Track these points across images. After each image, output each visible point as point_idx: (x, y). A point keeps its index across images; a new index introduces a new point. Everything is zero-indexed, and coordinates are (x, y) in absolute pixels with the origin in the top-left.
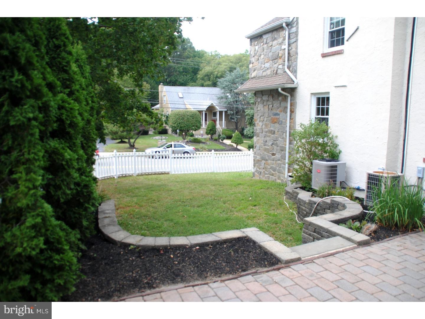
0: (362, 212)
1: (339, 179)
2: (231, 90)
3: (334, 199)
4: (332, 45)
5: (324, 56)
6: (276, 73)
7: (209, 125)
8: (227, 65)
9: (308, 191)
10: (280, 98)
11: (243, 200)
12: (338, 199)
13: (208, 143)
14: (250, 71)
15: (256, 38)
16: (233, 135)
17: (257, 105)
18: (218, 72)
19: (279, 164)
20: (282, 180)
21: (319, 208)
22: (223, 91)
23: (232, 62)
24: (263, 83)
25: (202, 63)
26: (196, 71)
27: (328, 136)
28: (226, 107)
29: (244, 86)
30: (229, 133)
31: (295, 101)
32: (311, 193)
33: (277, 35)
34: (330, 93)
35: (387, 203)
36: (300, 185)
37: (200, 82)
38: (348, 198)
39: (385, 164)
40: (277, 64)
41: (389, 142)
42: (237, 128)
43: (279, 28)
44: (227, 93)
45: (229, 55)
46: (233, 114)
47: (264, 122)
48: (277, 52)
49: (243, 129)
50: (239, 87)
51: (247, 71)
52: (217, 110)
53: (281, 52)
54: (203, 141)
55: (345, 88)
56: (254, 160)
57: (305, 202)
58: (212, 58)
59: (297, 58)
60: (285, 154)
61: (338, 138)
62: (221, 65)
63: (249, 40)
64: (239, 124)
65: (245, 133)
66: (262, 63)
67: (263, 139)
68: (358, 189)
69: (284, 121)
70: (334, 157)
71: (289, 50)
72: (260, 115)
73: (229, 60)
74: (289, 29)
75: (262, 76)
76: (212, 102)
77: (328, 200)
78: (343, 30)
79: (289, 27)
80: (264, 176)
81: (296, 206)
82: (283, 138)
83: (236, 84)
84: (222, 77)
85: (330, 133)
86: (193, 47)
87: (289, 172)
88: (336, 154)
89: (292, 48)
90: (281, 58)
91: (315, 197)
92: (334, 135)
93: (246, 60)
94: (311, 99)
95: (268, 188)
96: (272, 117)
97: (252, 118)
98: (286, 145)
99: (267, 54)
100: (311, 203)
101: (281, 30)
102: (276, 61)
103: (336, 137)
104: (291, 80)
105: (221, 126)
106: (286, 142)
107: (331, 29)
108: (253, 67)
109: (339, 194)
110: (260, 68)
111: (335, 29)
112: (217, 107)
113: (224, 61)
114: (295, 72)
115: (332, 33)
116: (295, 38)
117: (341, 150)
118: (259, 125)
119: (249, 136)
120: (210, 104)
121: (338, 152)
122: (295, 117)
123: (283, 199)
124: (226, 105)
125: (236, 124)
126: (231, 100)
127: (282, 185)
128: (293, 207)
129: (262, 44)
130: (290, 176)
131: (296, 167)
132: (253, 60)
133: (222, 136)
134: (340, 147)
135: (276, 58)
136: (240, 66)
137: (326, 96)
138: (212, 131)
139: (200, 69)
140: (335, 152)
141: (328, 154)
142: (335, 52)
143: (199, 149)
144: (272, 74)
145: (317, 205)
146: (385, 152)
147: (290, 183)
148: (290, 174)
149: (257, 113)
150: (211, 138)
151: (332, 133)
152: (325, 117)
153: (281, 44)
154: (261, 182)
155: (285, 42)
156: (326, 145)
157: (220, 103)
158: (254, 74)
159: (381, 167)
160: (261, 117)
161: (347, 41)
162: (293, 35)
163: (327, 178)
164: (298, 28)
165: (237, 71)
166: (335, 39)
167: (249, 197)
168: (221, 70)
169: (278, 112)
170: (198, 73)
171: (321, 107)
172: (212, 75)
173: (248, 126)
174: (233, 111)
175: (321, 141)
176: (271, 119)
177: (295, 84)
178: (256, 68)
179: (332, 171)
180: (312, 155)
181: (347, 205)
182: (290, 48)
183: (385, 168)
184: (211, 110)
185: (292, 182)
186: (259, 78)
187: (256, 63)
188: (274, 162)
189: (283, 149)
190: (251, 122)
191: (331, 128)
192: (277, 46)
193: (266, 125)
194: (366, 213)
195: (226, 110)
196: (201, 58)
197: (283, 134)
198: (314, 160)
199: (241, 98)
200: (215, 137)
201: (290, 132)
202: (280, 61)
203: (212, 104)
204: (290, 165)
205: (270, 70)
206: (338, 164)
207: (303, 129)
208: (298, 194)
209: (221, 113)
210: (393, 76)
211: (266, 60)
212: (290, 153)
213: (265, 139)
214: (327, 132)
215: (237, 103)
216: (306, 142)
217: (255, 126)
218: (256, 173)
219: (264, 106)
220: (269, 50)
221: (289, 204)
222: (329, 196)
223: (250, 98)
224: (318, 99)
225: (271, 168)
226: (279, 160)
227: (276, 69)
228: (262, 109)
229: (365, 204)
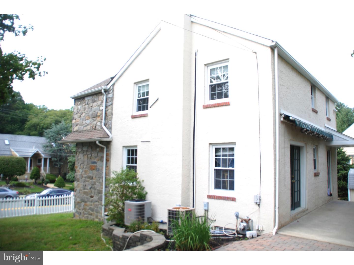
0: (166, 241)
1: (147, 215)
2: (56, 140)
3: (143, 233)
4: (139, 109)
5: (133, 117)
6: (95, 129)
7: (33, 170)
8: (52, 118)
9: (122, 227)
10: (98, 149)
11: (64, 239)
12: (146, 232)
13: (32, 186)
14: (73, 125)
15: (78, 99)
16: (56, 179)
17: (77, 154)
18: (44, 124)
19: (96, 205)
20: (99, 219)
21: (131, 241)
22: (48, 140)
23: (58, 116)
24: (83, 137)
25: (30, 115)
26: (24, 121)
27: (136, 181)
28: (50, 155)
29: (67, 138)
30: (52, 177)
31: (110, 152)
32: (123, 229)
33: (97, 98)
34: (138, 147)
35: (183, 232)
36: (115, 223)
37: (26, 131)
38: (154, 230)
39: (181, 201)
40: (96, 121)
41: (182, 184)
42: (60, 174)
43: (98, 93)
44: (52, 142)
45: (55, 109)
46: (57, 161)
47: (84, 169)
48: (96, 112)
49: (65, 174)
50: (64, 138)
51: (70, 125)
52: (41, 157)
53: (99, 112)
54: (27, 185)
55: (149, 142)
56: (75, 202)
57: (119, 237)
58: (40, 111)
59: (112, 118)
60: (101, 196)
61: (144, 181)
62: (48, 118)
63: (73, 100)
64: (62, 170)
65: (67, 178)
66: (83, 120)
67: (82, 183)
68: (162, 223)
69: (101, 168)
70: (142, 197)
71: (106, 111)
72: (80, 163)
73: (55, 114)
74: (107, 95)
75: (83, 131)
76: (38, 150)
77: (138, 234)
78: (148, 99)
79: (107, 93)
80: (83, 216)
81: (111, 241)
82: (100, 183)
83: (60, 135)
84: (47, 128)
85: (138, 178)
86: (23, 101)
87: (105, 211)
88: (143, 195)
89: (108, 110)
90: (99, 116)
91: (128, 232)
92: (141, 180)
93: (70, 115)
94: (123, 151)
95: (87, 227)
96: (91, 164)
97: (74, 164)
98: (102, 188)
99: (88, 112)
100: (124, 238)
101: (100, 95)
102: (95, 118)
103: (143, 181)
104: (106, 135)
105: (45, 171)
106: (102, 186)
107: (139, 97)
108: (75, 122)
109: (147, 228)
110: (82, 124)
111: (142, 98)
112: (42, 155)
113: (51, 115)
114: (110, 128)
115: (139, 101)
116: (111, 102)
117: (147, 191)
118: (79, 172)
119: (71, 180)
120: (35, 152)
121: (144, 193)
122: (110, 165)
123: (101, 236)
124: (50, 153)
125: (60, 169)
126: (56, 149)
127: (100, 224)
128: (110, 242)
129: (84, 104)
130: (106, 215)
131: (111, 207)
132: (76, 116)
133: (46, 180)
134: (147, 190)
135: (95, 116)
136: (65, 120)
137: (134, 148)
138: (36, 175)
139: (28, 120)
140: (143, 193)
141: (137, 195)
142: (142, 115)
143: (23, 193)
144: (91, 129)
145: (130, 239)
146: (180, 192)
147: (106, 221)
148: (106, 213)
149: (77, 161)
150: (36, 181)
151: (140, 178)
152: (134, 165)
153: (99, 106)
154: (81, 221)
155: (103, 105)
156: (135, 188)
157: (45, 151)
158: (76, 129)
159: (178, 204)
160: (82, 165)
161: (150, 107)
162: (110, 99)
163: (137, 215)
164: (113, 94)
165: (62, 124)
166: (142, 105)
167: (70, 237)
168: (47, 122)
169: (96, 161)
170: (26, 124)
171: (130, 157)
172: (38, 126)
173: (70, 171)
174: (57, 158)
175: (131, 184)
176: (90, 167)
177: (110, 138)
178: (78, 123)
179: (140, 209)
180: (124, 197)
181: (153, 237)
182: (107, 109)
183: (181, 204)
184: (36, 157)
185: (108, 220)
186: (80, 132)
187: (78, 120)
188: (92, 203)
189: (100, 192)
190: (73, 169)
191: (139, 174)
192: (97, 107)
193: (86, 172)
194: (168, 242)
195: (50, 157)
196: (30, 110)
197: (100, 179)
198: (126, 200)
199: (64, 147)
200: (39, 181)
201: (106, 178)
202: (99, 119)
203: (37, 151)
204: (106, 206)
205: (90, 126)
206: (145, 203)
207: (116, 175)
208: (113, 230)
209: (45, 160)
210: (183, 135)
211: (87, 118)
212: (106, 195)
213: (85, 184)
214: (136, 177)
215: (61, 152)
216: (119, 186)
217: (76, 172)
218: (77, 214)
219: (84, 155)
220: (90, 110)
221: (106, 240)
222: (138, 230)
223: (72, 147)
224: (129, 151)
225: (90, 209)
226: (96, 201)
227: (94, 126)
228: (82, 158)
229: (167, 234)
